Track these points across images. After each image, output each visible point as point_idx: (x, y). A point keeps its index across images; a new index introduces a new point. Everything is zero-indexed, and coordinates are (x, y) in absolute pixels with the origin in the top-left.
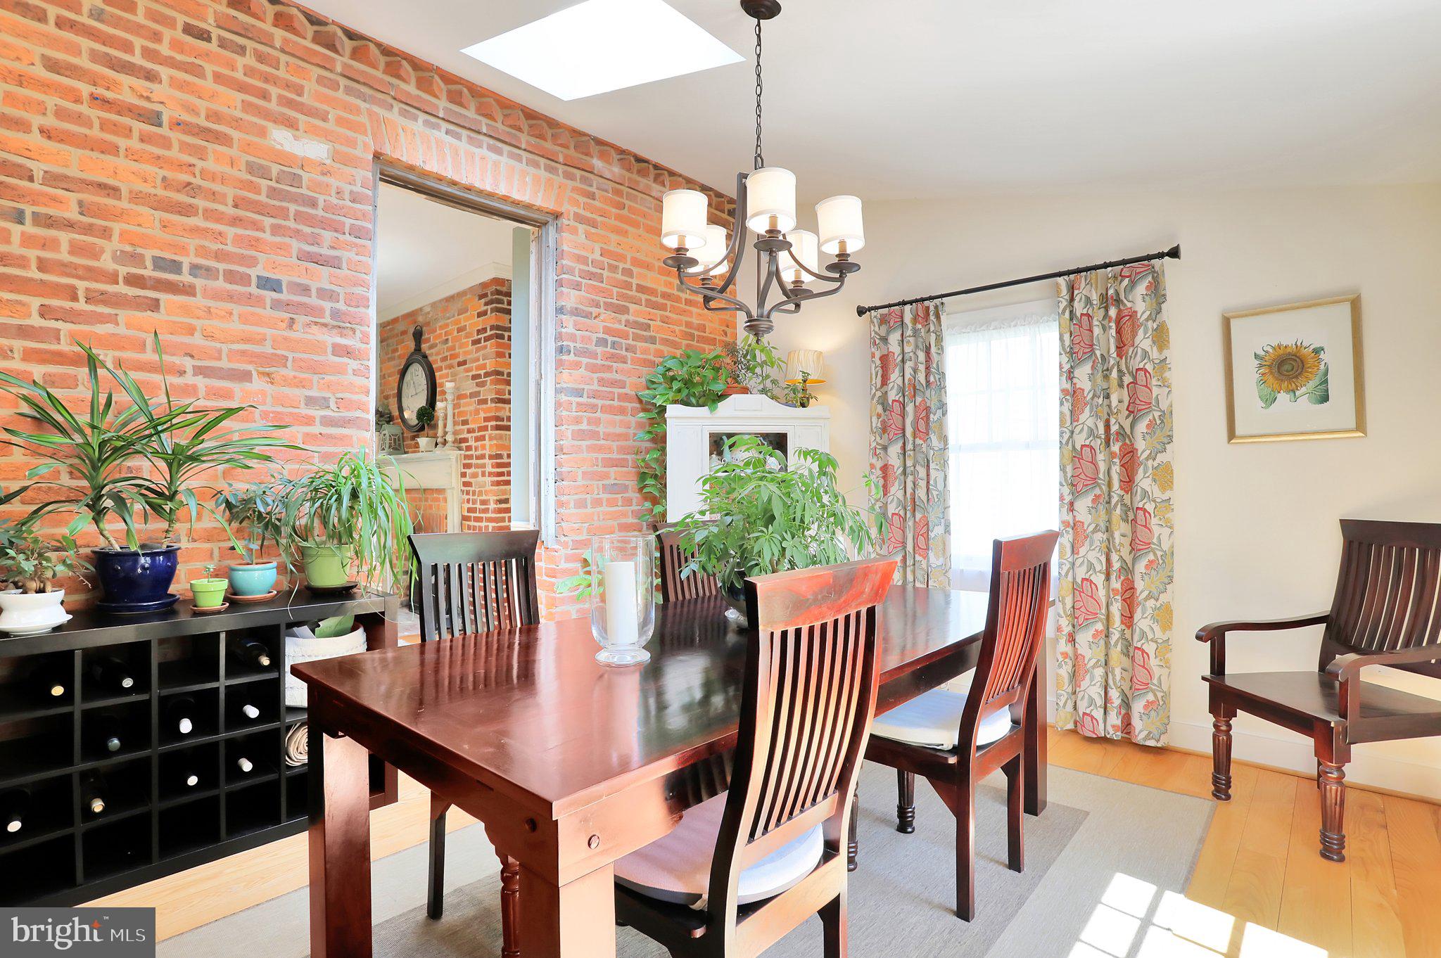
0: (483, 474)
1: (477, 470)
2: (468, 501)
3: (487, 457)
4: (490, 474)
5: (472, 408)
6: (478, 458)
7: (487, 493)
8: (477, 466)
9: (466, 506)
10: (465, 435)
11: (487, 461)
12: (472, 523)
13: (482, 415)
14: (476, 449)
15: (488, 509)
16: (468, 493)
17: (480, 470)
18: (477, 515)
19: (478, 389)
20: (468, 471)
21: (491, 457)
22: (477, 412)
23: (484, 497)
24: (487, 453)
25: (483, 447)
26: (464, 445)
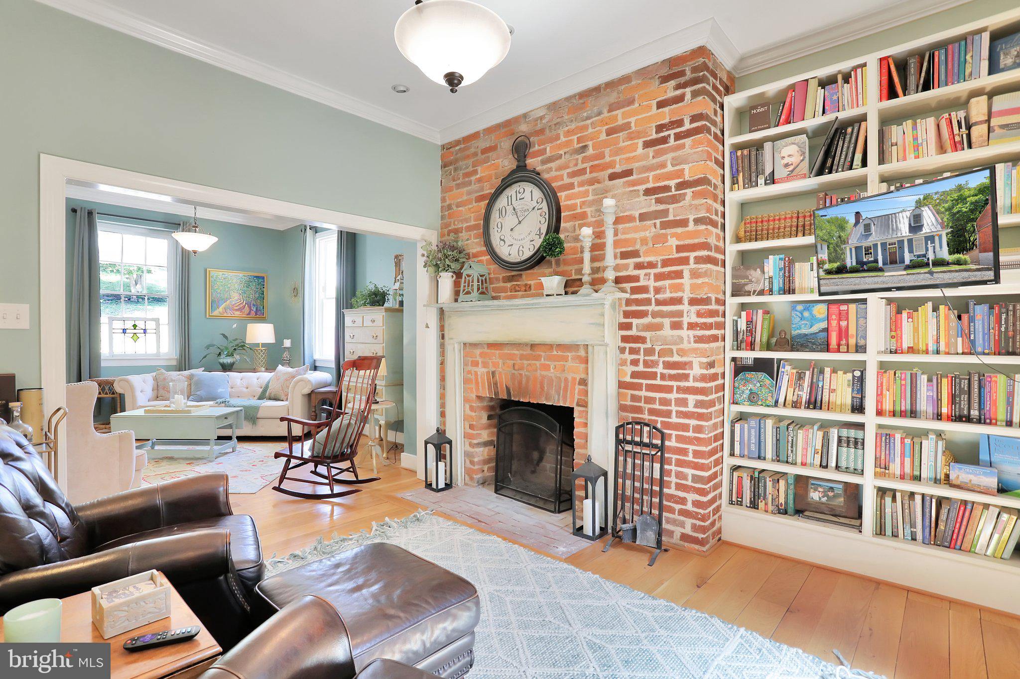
0: (676, 326)
1: (658, 320)
2: (635, 363)
3: (686, 301)
4: (692, 326)
5: (649, 234)
6: (659, 303)
7: (681, 352)
8: (655, 315)
9: (632, 369)
10: (632, 272)
11: (685, 307)
12: (643, 393)
13: (673, 242)
14: (657, 290)
15: (688, 375)
16: (633, 351)
17: (667, 322)
18: (658, 382)
19: (661, 207)
20: (635, 322)
21: (693, 302)
22: (660, 239)
23: (676, 358)
24: (686, 295)
25: (679, 287)
26: (627, 286)
